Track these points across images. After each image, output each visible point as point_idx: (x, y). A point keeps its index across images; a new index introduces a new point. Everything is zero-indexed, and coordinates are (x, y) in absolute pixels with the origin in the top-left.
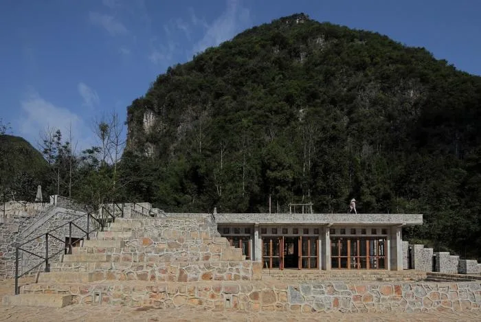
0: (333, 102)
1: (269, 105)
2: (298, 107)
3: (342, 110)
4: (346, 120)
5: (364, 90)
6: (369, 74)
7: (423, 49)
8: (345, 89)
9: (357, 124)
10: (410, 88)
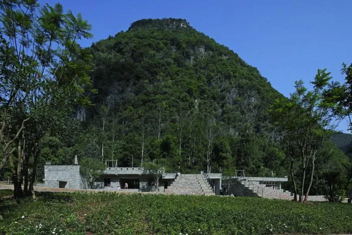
0: (214, 98)
1: (178, 94)
2: (195, 98)
3: (218, 103)
4: (220, 110)
5: (230, 93)
6: (233, 82)
7: (256, 68)
8: (219, 90)
9: (227, 115)
10: (253, 96)
